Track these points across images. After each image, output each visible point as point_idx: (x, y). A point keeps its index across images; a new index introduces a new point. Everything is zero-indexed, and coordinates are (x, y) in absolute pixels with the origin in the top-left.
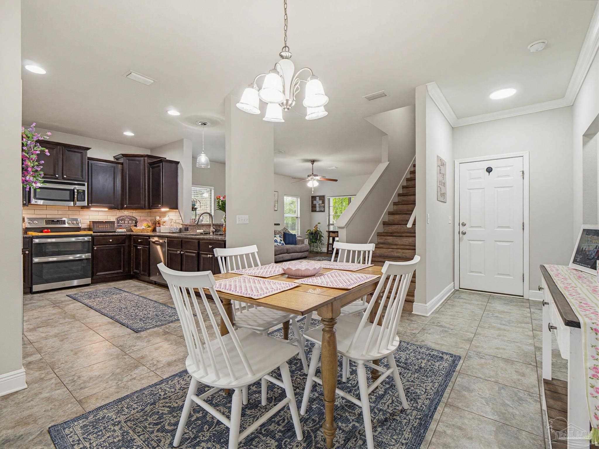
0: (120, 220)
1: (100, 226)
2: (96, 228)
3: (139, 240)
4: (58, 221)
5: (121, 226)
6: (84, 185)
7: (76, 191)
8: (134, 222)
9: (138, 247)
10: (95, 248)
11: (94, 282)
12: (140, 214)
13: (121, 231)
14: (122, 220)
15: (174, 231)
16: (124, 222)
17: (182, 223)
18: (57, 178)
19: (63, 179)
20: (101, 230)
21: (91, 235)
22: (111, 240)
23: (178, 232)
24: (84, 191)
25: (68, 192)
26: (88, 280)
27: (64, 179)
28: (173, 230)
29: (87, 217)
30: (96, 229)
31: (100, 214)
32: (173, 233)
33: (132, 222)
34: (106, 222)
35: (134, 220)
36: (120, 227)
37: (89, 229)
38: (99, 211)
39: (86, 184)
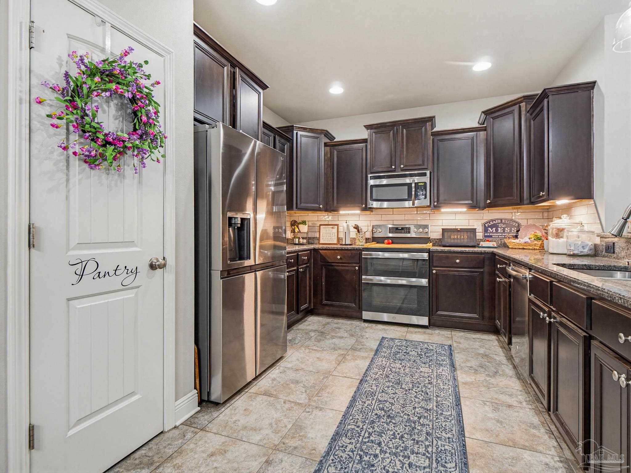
0: (489, 227)
1: (452, 237)
2: (446, 240)
3: (498, 266)
4: (402, 229)
5: (491, 236)
6: (425, 174)
7: (413, 185)
8: (514, 230)
9: (498, 279)
10: (434, 271)
11: (432, 325)
13: (488, 246)
14: (492, 227)
15: (576, 252)
16: (497, 230)
17: (599, 232)
18: (394, 171)
19: (401, 170)
20: (452, 242)
21: (429, 251)
22: (458, 261)
23: (587, 256)
24: (425, 183)
25: (406, 187)
26: (424, 321)
27: (403, 170)
28: (572, 248)
29: (440, 223)
31: (458, 217)
32: (574, 256)
33: (511, 230)
34: (462, 230)
35: (515, 226)
36: (487, 237)
37: (437, 242)
38: (456, 213)
39: (428, 172)
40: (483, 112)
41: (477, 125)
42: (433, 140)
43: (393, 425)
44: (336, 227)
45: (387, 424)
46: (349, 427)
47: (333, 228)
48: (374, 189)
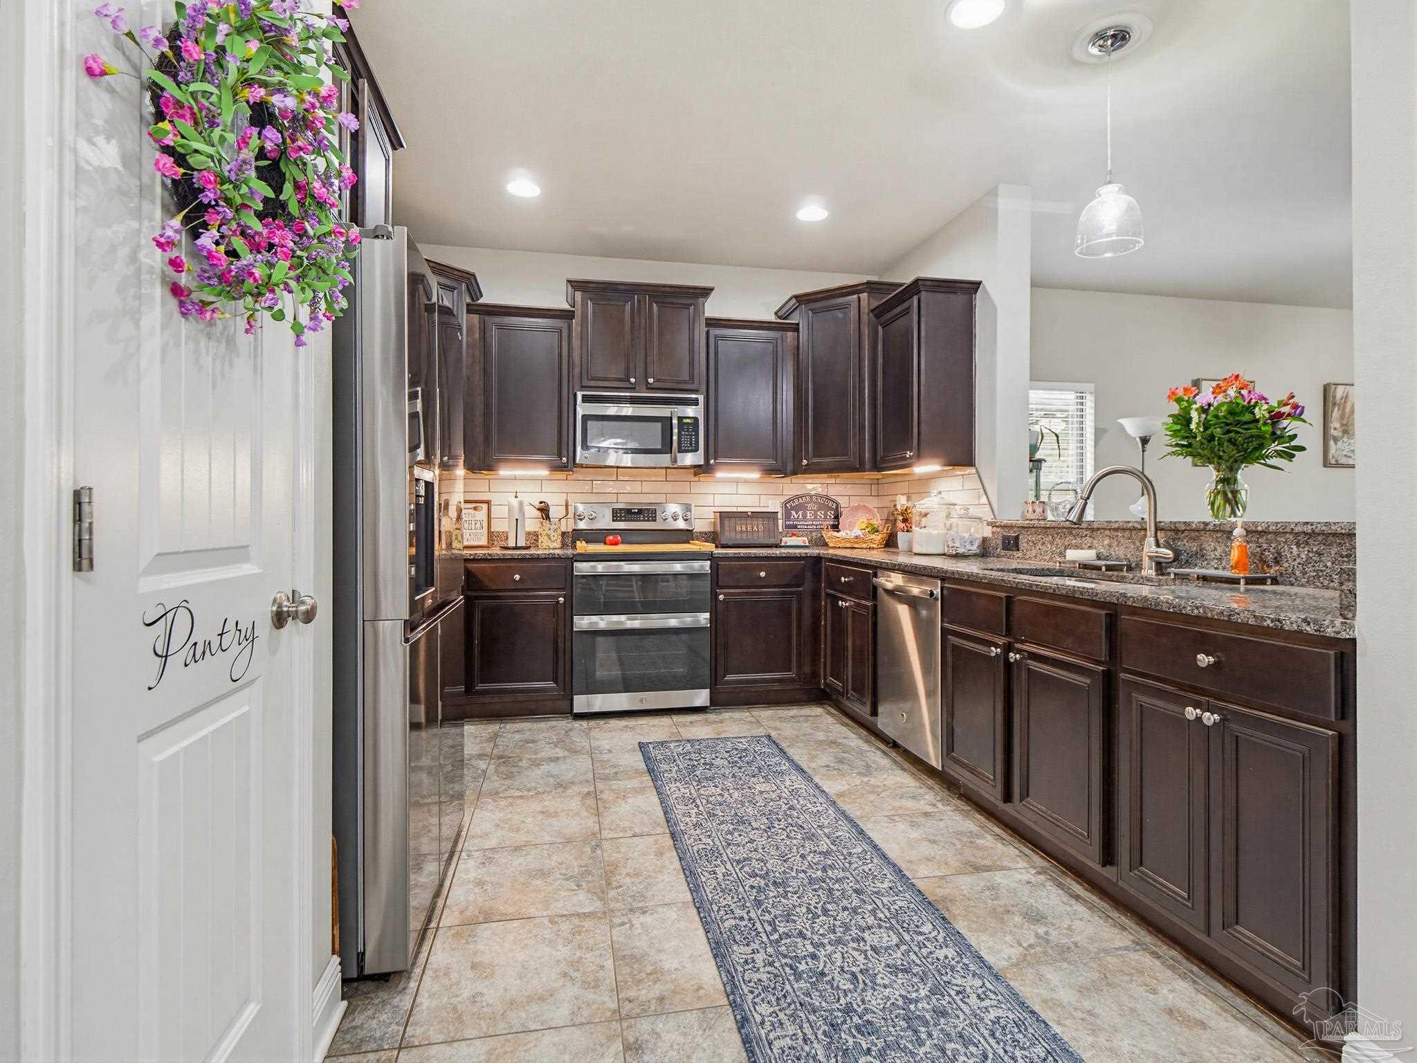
0: (792, 508)
1: (738, 528)
2: (727, 534)
3: (843, 579)
4: (640, 511)
5: (795, 527)
6: (695, 402)
7: (675, 421)
8: (831, 514)
9: (840, 602)
10: (721, 597)
11: (718, 703)
12: (849, 490)
13: (796, 544)
14: (797, 508)
15: (961, 551)
16: (805, 516)
17: (990, 518)
18: (632, 389)
19: (648, 388)
20: (740, 539)
21: (711, 557)
22: (763, 574)
23: (975, 555)
24: (696, 419)
25: (659, 425)
26: (701, 697)
27: (650, 388)
28: (957, 544)
29: (709, 500)
30: (727, 537)
31: (742, 489)
32: (957, 556)
33: (826, 515)
34: (756, 515)
35: (831, 509)
36: (792, 528)
37: (712, 537)
38: (737, 482)
39: (701, 398)
40: (796, 297)
41: (773, 318)
42: (708, 333)
43: (795, 896)
44: (485, 506)
45: (785, 897)
46: (727, 924)
47: (475, 508)
48: (590, 423)
